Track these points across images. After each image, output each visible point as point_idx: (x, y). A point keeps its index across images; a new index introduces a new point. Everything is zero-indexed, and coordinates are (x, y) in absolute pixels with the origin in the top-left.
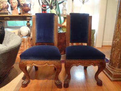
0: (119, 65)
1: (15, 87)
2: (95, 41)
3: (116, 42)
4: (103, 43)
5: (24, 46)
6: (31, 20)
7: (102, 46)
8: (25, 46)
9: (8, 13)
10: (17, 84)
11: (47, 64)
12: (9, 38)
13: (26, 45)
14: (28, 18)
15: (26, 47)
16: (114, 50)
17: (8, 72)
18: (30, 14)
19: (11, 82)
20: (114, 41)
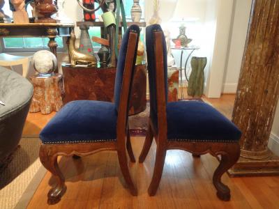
0: (248, 142)
1: (24, 191)
2: (205, 84)
3: (243, 93)
4: (223, 88)
5: (43, 97)
6: (59, 34)
7: (222, 94)
8: (46, 95)
9: (4, 19)
10: (27, 186)
12: (6, 85)
13: (48, 93)
14: (52, 31)
15: (49, 98)
16: (239, 111)
17: (8, 159)
18: (55, 21)
19: (15, 180)
20: (240, 92)
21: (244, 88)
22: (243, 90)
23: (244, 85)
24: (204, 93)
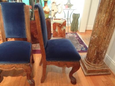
0: (94, 61)
3: (94, 38)
4: (86, 27)
7: (86, 31)
11: (14, 68)
16: (92, 46)
20: (92, 37)
21: (95, 36)
22: (94, 37)
23: (94, 34)
24: (78, 30)
